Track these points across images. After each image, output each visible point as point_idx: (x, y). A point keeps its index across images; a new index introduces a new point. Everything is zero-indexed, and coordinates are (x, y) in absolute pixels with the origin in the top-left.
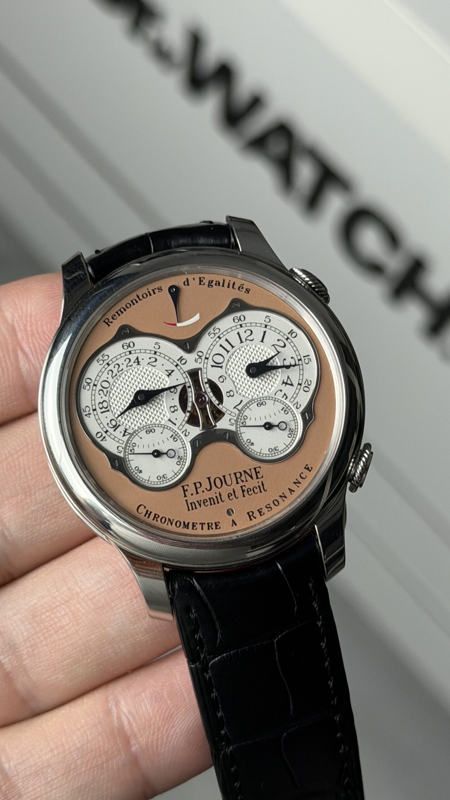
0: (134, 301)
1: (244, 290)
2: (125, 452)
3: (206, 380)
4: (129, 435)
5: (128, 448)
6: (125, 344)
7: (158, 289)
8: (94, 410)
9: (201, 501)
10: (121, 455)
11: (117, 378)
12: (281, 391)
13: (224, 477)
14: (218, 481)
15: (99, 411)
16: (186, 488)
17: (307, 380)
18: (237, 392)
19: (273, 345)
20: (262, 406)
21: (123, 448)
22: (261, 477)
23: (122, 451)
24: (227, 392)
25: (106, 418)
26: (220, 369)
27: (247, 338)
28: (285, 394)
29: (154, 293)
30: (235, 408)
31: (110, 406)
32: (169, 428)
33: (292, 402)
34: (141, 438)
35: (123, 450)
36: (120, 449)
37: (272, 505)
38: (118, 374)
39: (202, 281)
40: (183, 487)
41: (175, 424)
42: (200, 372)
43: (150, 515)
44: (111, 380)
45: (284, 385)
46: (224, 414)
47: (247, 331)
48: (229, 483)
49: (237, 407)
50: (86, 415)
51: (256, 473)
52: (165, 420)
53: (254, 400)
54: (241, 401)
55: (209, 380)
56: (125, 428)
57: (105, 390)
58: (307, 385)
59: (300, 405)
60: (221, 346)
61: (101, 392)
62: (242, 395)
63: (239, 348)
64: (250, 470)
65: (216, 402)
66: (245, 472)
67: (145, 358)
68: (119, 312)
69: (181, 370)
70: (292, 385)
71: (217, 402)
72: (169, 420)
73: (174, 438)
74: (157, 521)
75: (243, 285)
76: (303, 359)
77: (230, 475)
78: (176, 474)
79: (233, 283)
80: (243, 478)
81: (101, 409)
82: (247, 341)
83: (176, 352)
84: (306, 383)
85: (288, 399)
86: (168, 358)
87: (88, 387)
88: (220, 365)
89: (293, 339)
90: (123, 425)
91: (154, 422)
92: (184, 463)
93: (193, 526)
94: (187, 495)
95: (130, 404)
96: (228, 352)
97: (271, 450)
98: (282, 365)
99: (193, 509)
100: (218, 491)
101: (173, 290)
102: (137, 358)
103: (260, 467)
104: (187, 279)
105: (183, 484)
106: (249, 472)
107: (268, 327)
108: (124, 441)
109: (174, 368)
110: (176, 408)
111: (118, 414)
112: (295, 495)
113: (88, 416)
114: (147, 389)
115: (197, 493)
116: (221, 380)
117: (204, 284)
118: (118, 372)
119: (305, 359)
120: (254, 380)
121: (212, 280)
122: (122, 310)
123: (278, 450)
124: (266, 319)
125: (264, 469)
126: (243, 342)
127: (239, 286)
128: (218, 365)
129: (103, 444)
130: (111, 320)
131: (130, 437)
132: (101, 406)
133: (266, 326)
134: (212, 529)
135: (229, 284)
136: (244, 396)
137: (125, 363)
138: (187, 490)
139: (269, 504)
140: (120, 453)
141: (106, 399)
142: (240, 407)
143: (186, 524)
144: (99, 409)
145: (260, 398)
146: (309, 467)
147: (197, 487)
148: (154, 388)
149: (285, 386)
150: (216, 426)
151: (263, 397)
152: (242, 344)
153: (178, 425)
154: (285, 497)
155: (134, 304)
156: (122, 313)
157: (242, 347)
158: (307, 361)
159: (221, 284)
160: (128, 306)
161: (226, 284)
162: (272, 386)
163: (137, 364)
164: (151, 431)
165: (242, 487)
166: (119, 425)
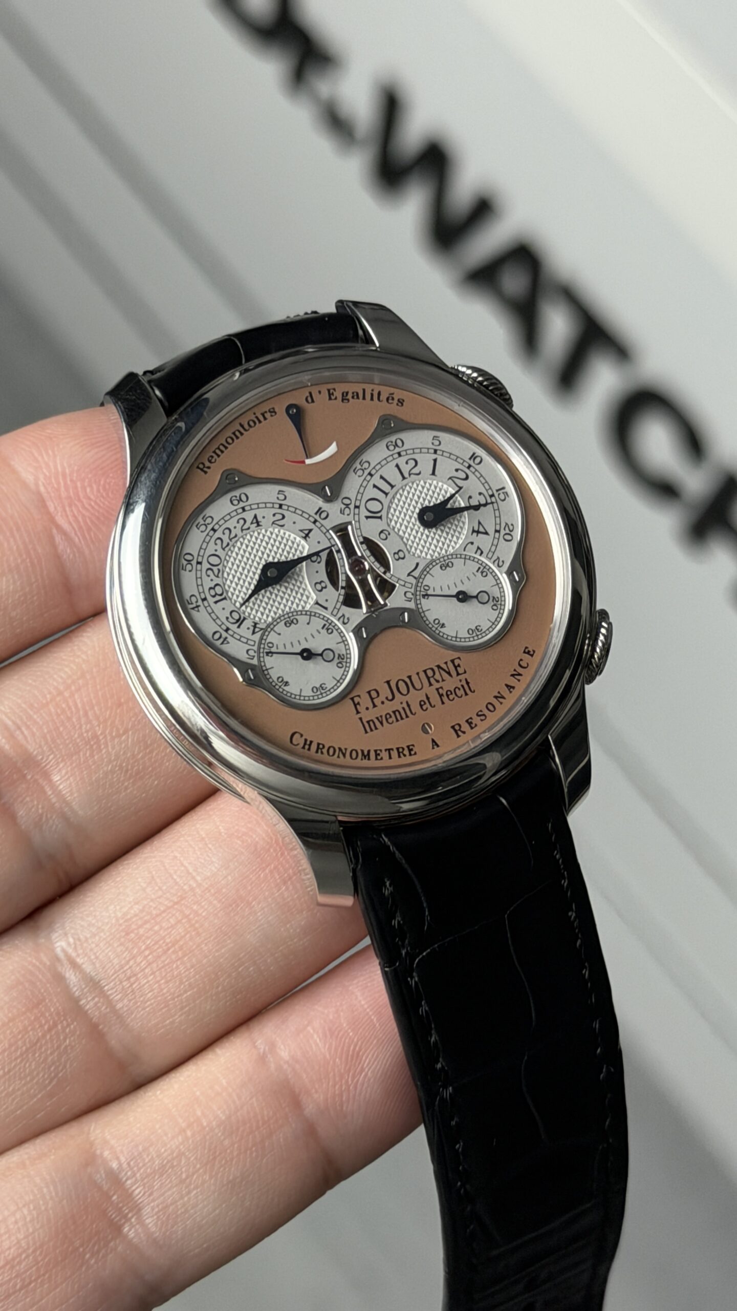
0: (237, 433)
1: (396, 401)
2: (259, 657)
3: (362, 540)
4: (262, 631)
5: (262, 650)
6: (234, 498)
7: (270, 411)
8: (204, 599)
9: (381, 716)
10: (255, 662)
11: (230, 549)
12: (472, 543)
13: (410, 677)
14: (402, 685)
15: (211, 600)
16: (356, 700)
17: (507, 524)
18: (409, 552)
19: (450, 478)
20: (448, 568)
21: (255, 652)
22: (463, 671)
23: (254, 656)
24: (395, 554)
25: (222, 610)
26: (379, 520)
27: (411, 472)
28: (478, 548)
29: (265, 419)
30: (409, 575)
31: (227, 592)
32: (317, 615)
33: (490, 559)
34: (279, 634)
35: (256, 655)
36: (252, 653)
37: (486, 712)
38: (231, 544)
39: (333, 394)
40: (352, 699)
41: (326, 608)
42: (350, 528)
43: (310, 745)
44: (220, 552)
45: (475, 534)
46: (394, 586)
47: (409, 462)
48: (418, 686)
49: (412, 574)
50: (193, 609)
51: (456, 667)
52: (310, 604)
53: (435, 561)
54: (417, 564)
55: (365, 538)
56: (254, 622)
57: (215, 569)
58: (507, 531)
59: (503, 562)
60: (375, 486)
61: (210, 572)
62: (416, 555)
63: (402, 488)
64: (446, 663)
65: (380, 570)
66: (439, 667)
67: (266, 515)
68: (218, 451)
69: (322, 528)
70: (486, 533)
71: (382, 570)
72: (317, 603)
73: (328, 629)
74: (322, 753)
75: (393, 394)
76: (496, 494)
77: (418, 674)
78: (338, 681)
79: (377, 392)
80: (437, 676)
81: (214, 596)
82: (412, 476)
83: (313, 502)
84: (507, 528)
85: (485, 554)
86: (300, 513)
87: (189, 567)
88: (379, 515)
89: (477, 467)
90: (249, 616)
91: (294, 609)
92: (348, 665)
93: (377, 755)
94: (360, 710)
95: (256, 587)
96: (386, 494)
97: (471, 632)
98: (468, 505)
99: (371, 730)
100: (404, 699)
101: (293, 412)
102: (255, 517)
103: (459, 658)
104: (310, 393)
105: (351, 696)
106: (444, 666)
107: (438, 452)
108: (255, 642)
109: (312, 526)
110: (323, 585)
111: (239, 602)
112: (516, 693)
113: (196, 609)
114: (276, 560)
115: (375, 706)
116: (383, 536)
117: (336, 398)
118: (231, 540)
119: (499, 494)
120: (430, 532)
121: (346, 391)
122: (222, 447)
123: (481, 630)
124: (434, 441)
125: (466, 661)
126: (407, 478)
127: (388, 396)
128: (374, 515)
129: (225, 648)
130: (207, 464)
131: (263, 635)
132: (213, 593)
133: (435, 451)
134: (405, 755)
135: (372, 395)
136: (419, 557)
137: (239, 526)
138: (358, 703)
139: (481, 711)
140: (252, 659)
141: (217, 581)
142: (416, 574)
143: (366, 753)
144: (211, 598)
145: (443, 557)
146: (530, 649)
147: (373, 697)
148: (287, 558)
149: (477, 535)
150: (386, 605)
151: (447, 556)
152: (405, 481)
153: (330, 610)
154: (503, 697)
155: (237, 438)
156: (222, 452)
157: (406, 486)
158: (502, 497)
159: (361, 396)
160: (230, 440)
161: (368, 396)
162: (458, 538)
163: (256, 525)
164: (292, 622)
165: (437, 689)
166: (244, 619)
